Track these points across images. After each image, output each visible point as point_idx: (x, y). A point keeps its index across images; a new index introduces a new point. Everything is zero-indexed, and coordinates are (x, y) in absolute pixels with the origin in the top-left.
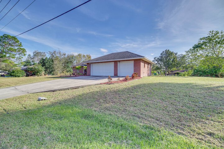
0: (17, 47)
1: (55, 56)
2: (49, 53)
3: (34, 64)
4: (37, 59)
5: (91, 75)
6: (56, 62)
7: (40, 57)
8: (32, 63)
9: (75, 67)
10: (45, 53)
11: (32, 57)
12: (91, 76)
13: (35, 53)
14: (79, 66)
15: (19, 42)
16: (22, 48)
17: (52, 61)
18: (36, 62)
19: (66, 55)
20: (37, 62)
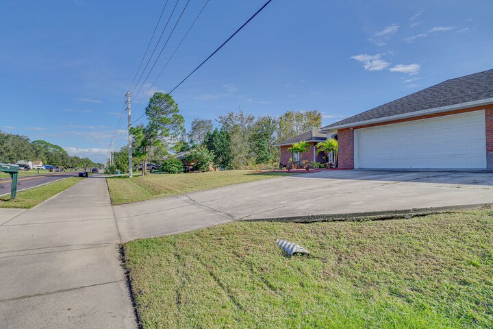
0: (172, 114)
1: (231, 125)
2: (220, 120)
3: (193, 147)
4: (197, 136)
5: (356, 166)
6: (236, 138)
7: (203, 132)
8: (191, 145)
9: (291, 146)
10: (210, 121)
11: (190, 134)
12: (357, 170)
13: (195, 124)
14: (301, 142)
15: (175, 104)
16: (178, 114)
17: (228, 137)
18: (196, 143)
19: (255, 120)
20: (198, 143)
